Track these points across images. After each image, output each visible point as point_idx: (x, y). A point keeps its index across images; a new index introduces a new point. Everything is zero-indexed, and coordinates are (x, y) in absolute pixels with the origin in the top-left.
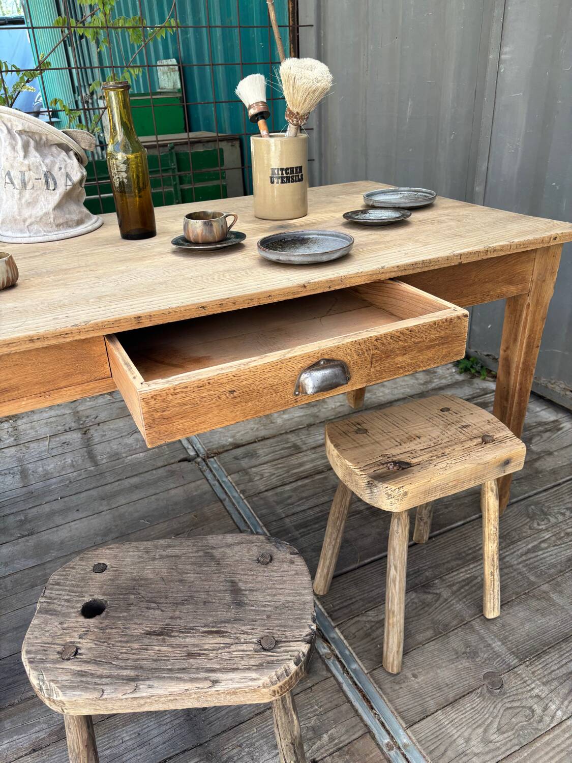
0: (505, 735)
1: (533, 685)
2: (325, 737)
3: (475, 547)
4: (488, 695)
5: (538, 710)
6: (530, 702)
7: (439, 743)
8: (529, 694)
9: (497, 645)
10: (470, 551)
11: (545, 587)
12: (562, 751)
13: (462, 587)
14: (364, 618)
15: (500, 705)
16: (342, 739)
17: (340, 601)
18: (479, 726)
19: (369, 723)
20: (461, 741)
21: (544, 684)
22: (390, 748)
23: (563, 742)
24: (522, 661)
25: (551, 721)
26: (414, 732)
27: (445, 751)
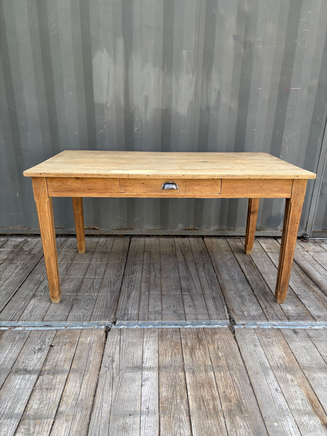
0: (89, 306)
1: (85, 295)
2: (47, 340)
3: (38, 280)
4: (77, 303)
5: (91, 297)
6: (88, 297)
7: (77, 318)
8: (86, 296)
9: (68, 294)
10: (38, 282)
11: (66, 277)
12: (102, 300)
13: (45, 290)
14: (25, 314)
15: (82, 302)
16: (52, 336)
17: (11, 316)
18: (82, 308)
19: (55, 329)
20: (81, 314)
21: (87, 292)
22: (67, 328)
23: (101, 298)
24: (77, 292)
25: (95, 297)
26: (69, 321)
27: (80, 317)
